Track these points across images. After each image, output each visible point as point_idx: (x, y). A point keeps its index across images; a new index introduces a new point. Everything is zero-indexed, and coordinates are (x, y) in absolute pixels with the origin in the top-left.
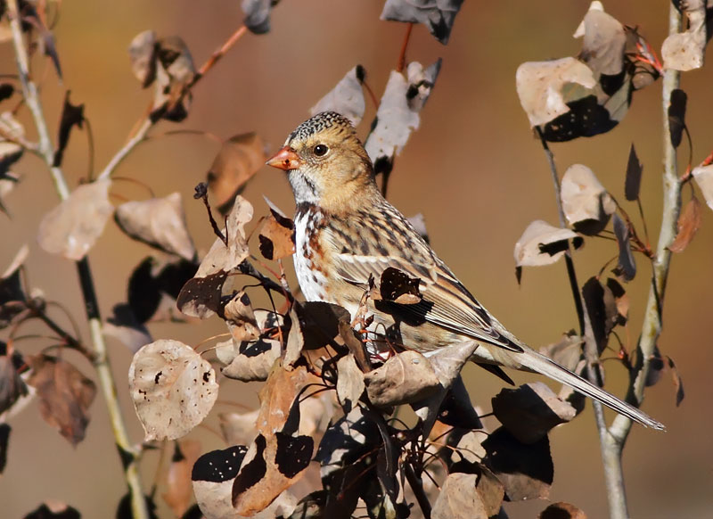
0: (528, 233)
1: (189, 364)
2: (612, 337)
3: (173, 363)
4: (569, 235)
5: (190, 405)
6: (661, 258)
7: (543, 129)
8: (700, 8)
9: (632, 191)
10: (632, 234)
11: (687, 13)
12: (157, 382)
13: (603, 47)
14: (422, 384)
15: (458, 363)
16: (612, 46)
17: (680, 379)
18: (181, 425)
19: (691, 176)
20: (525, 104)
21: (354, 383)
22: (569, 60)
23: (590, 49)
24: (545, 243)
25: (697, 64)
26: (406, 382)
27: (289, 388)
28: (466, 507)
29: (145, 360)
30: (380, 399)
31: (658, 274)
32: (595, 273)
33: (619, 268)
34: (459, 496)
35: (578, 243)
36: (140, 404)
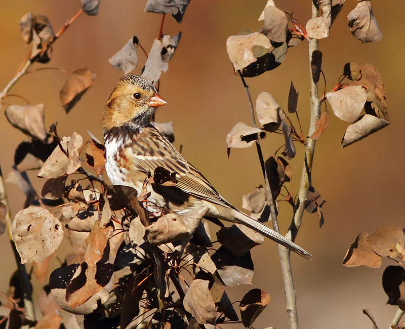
0: (235, 129)
1: (47, 220)
2: (282, 188)
3: (38, 219)
4: (258, 131)
5: (48, 242)
6: (310, 144)
7: (242, 71)
8: (328, 4)
9: (292, 107)
10: (293, 131)
11: (321, 7)
12: (29, 230)
13: (275, 27)
14: (178, 232)
15: (198, 219)
16: (280, 25)
17: (321, 212)
18: (43, 254)
19: (325, 98)
20: (232, 58)
21: (139, 230)
22: (256, 34)
23: (268, 28)
24: (244, 135)
25: (326, 35)
26: (169, 231)
27: (103, 239)
28: (203, 299)
29: (22, 218)
30: (155, 241)
31: (308, 153)
32: (272, 154)
33: (285, 152)
34: (199, 293)
35: (263, 135)
36: (19, 243)
